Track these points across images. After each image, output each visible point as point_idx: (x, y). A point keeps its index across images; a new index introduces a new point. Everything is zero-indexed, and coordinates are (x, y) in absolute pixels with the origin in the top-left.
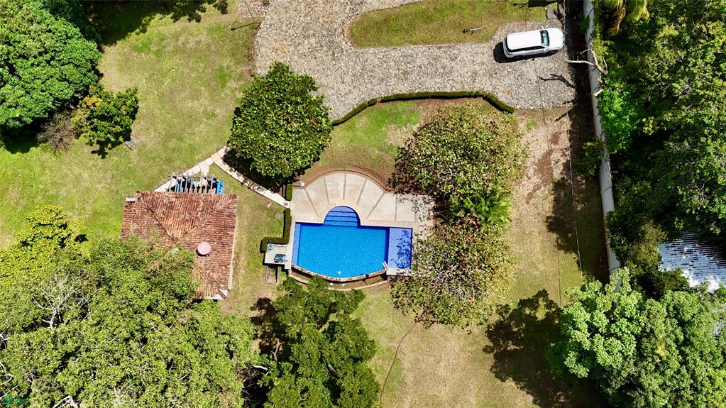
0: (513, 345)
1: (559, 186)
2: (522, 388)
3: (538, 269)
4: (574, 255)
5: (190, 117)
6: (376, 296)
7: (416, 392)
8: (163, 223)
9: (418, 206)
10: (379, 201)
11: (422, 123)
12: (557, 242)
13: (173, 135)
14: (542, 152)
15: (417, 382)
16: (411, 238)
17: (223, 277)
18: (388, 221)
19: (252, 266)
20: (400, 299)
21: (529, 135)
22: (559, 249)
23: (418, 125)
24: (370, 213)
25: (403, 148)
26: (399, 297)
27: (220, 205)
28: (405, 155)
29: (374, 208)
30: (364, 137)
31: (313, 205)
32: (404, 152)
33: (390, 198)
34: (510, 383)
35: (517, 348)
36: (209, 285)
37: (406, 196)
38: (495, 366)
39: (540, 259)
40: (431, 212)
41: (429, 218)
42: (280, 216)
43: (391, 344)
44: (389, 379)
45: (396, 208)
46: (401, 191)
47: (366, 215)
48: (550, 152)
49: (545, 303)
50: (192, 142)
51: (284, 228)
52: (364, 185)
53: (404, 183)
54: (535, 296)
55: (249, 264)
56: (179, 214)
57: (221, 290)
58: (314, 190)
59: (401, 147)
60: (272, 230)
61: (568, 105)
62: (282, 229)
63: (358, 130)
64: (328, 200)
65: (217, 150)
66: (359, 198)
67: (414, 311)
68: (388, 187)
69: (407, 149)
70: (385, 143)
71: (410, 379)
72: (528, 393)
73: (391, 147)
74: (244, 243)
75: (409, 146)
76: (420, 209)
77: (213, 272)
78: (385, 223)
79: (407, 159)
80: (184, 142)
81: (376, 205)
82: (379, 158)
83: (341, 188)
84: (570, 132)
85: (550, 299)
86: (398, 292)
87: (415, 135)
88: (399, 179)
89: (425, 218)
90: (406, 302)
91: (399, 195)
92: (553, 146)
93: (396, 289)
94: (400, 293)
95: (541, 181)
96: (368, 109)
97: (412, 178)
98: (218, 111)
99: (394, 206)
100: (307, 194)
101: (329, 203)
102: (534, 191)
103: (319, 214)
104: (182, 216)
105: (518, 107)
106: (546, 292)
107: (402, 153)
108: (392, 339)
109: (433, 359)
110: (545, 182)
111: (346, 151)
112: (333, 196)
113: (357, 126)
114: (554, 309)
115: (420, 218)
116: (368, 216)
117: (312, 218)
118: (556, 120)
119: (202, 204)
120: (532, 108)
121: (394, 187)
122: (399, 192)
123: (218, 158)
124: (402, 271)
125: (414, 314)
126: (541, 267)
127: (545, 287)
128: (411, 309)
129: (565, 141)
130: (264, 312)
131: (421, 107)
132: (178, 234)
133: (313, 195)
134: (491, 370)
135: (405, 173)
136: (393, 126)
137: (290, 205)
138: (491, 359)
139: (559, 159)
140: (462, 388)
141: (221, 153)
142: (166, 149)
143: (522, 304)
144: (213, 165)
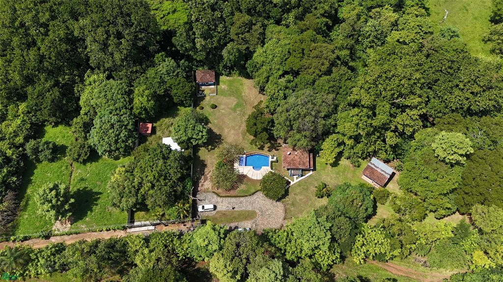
0: (217, 141)
1: (203, 174)
2: (215, 133)
3: (209, 156)
4: (201, 159)
5: (301, 194)
7: (239, 132)
8: (300, 160)
9: (238, 172)
10: (248, 172)
11: (236, 190)
13: (306, 189)
14: (206, 182)
15: (239, 134)
17: (284, 149)
19: (280, 157)
21: (209, 186)
22: (204, 161)
23: (238, 190)
26: (243, 150)
27: (287, 165)
28: (241, 182)
30: (252, 187)
31: (265, 170)
33: (245, 174)
34: (218, 134)
36: (287, 147)
37: (241, 174)
39: (209, 158)
40: (235, 170)
42: (274, 168)
45: (243, 171)
47: (251, 169)
48: (204, 182)
49: (209, 149)
50: (300, 187)
52: (252, 176)
54: (211, 151)
59: (242, 184)
60: (275, 165)
61: (198, 193)
62: (273, 165)
66: (253, 173)
68: (246, 176)
71: (240, 134)
73: (245, 184)
75: (240, 184)
77: (286, 150)
78: (246, 167)
80: (302, 187)
82: (248, 182)
83: (258, 175)
84: (199, 187)
85: (207, 150)
86: (243, 152)
87: (238, 187)
88: (243, 178)
89: (236, 168)
90: (241, 149)
91: (243, 174)
96: (251, 194)
98: (293, 195)
101: (260, 171)
102: (208, 173)
103: (263, 169)
104: (296, 162)
105: (211, 193)
106: (208, 152)
108: (244, 142)
109: (235, 138)
110: (206, 175)
111: (257, 184)
112: (260, 173)
113: (254, 190)
114: (207, 148)
117: (265, 167)
118: (202, 190)
119: (292, 165)
120: (208, 193)
121: (244, 176)
123: (292, 183)
124: (242, 156)
125: (239, 147)
129: (200, 185)
130: (277, 148)
131: (237, 194)
132: (296, 157)
133: (265, 173)
134: (222, 136)
135: (241, 179)
136: (244, 189)
137: (271, 170)
138: (222, 138)
139: (202, 180)
140: (228, 133)
141: (291, 184)
142: (307, 186)
143: (214, 149)
144: (293, 181)
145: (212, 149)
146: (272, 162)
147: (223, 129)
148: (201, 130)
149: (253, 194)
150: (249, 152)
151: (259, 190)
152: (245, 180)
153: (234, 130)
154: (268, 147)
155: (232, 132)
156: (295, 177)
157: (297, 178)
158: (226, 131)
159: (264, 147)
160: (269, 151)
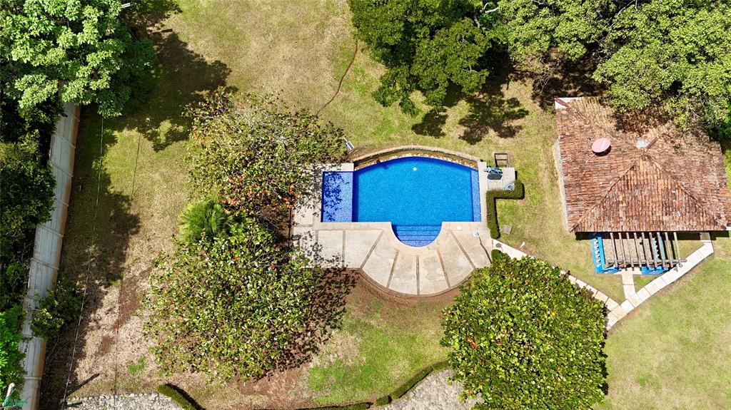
0: (202, 95)
1: (113, 276)
2: (197, 56)
3: (162, 174)
4: (112, 191)
5: (679, 379)
6: (366, 142)
7: (317, 51)
8: (670, 181)
9: (314, 253)
10: (368, 257)
11: (305, 369)
12: (130, 204)
13: (698, 348)
14: (129, 325)
15: (317, 59)
16: (322, 210)
17: (566, 123)
18: (355, 229)
19: (531, 171)
20: (336, 138)
21: (143, 350)
22: (128, 197)
23: (311, 365)
24: (379, 239)
25: (333, 328)
26: (338, 141)
27: (593, 214)
28: (331, 318)
29: (374, 247)
30: (393, 344)
31: (460, 246)
32: (332, 322)
33: (352, 262)
34: (209, 60)
35: (197, 92)
36: (581, 110)
37: (330, 266)
38: (225, 75)
39: (156, 187)
40: (295, 245)
41: (299, 237)
42: (505, 229)
43: (347, 94)
44: (348, 64)
45: (344, 247)
46: (337, 272)
47: (384, 236)
48: (118, 325)
49: (158, 138)
50: (664, 337)
51: (496, 214)
52: (390, 278)
53: (333, 281)
54: (169, 144)
55: (536, 174)
56: (651, 196)
57: (564, 107)
58: (461, 268)
59: (337, 330)
60: (513, 211)
61: (74, 400)
62: (499, 213)
63: (405, 357)
64: (439, 254)
65: (619, 323)
66: (395, 259)
67: (319, 127)
68: (356, 276)
69: (328, 328)
70: (362, 335)
71: (324, 63)
72: (192, 52)
73: (353, 329)
74: (547, 198)
75: (325, 332)
76: (310, 249)
77: (580, 127)
78: (358, 227)
79: (328, 311)
80: (676, 337)
81: (371, 251)
82: (369, 314)
83: (423, 272)
84: (81, 355)
85: (152, 142)
86: (339, 146)
87: (315, 350)
88: (340, 287)
89: (304, 236)
90: (329, 136)
91: (340, 266)
92: (111, 334)
93: (342, 150)
94: (336, 145)
95: (138, 284)
96: (391, 390)
97: (321, 288)
98: (637, 389)
99: (347, 250)
100: (471, 262)
101: (438, 251)
102: (149, 270)
103: (450, 235)
104: (646, 193)
105: (153, 396)
106: (155, 150)
107: (336, 321)
108: (345, 99)
109: (297, 81)
110: (133, 282)
111: (421, 323)
112: (433, 260)
113: (406, 363)
114: (149, 131)
115: (311, 236)
116: (380, 236)
117: (459, 228)
118: (98, 375)
119: (621, 213)
120: (132, 395)
121: (347, 277)
122: (339, 270)
123: (616, 312)
124: (334, 169)
125: (319, 123)
126: (157, 176)
127: (155, 155)
128: (322, 128)
129: (92, 342)
130: (505, 124)
131: (306, 395)
132: (643, 166)
133: (462, 261)
134: (231, 71)
135: (331, 294)
136: (350, 363)
137: (492, 244)
138: (230, 81)
139: (104, 316)
140: (265, 56)
141: (612, 320)
142: (701, 326)
143: (185, 136)
144: (620, 301)
145: (174, 137)
146: (494, 197)
147: (238, 38)
148: (71, 14)
149: (402, 392)
150: (373, 147)
151: (439, 366)
152: (353, 305)
153: (294, 39)
154: (462, 122)
155: (285, 49)
156: (627, 276)
157: (639, 283)
158: (255, 45)
159: (443, 120)
160: (471, 138)
